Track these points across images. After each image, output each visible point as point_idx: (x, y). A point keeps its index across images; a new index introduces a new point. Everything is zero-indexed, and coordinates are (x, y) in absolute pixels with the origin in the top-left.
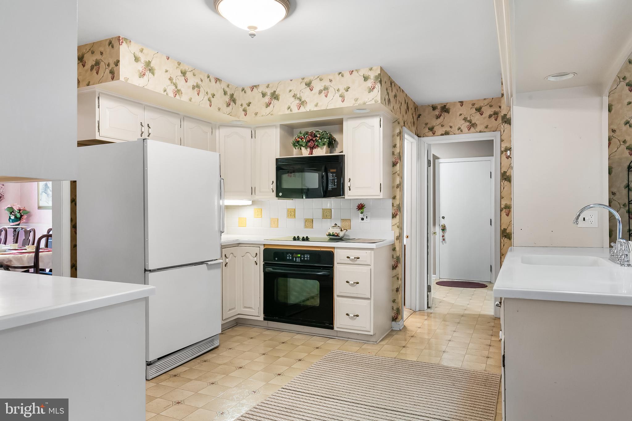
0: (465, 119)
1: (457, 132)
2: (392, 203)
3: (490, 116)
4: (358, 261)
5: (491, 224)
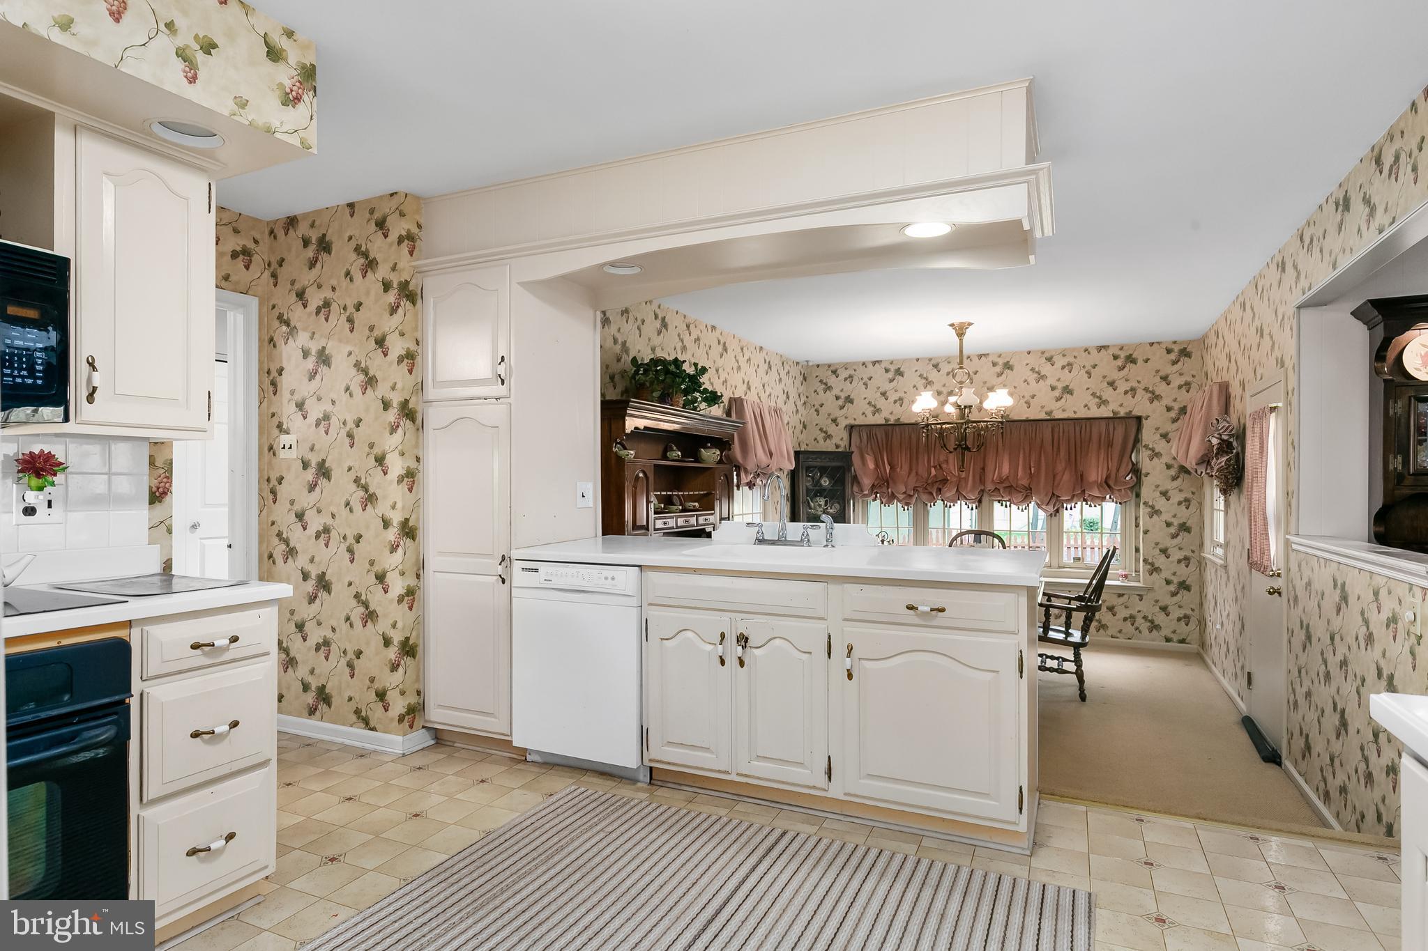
2: (150, 456)
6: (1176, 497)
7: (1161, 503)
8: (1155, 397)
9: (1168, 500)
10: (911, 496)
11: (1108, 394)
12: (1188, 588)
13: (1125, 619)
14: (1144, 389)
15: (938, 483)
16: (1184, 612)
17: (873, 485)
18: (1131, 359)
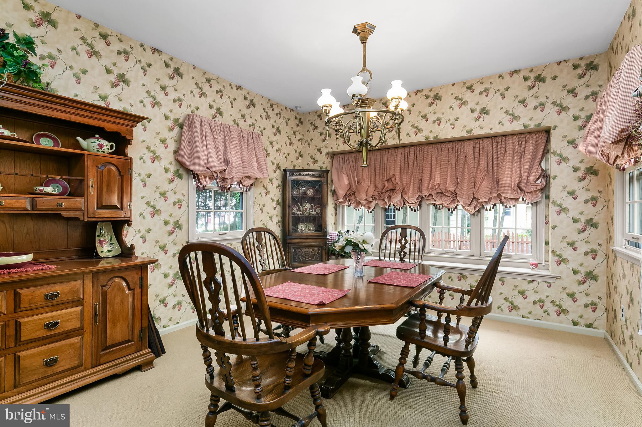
6: (583, 196)
7: (568, 202)
8: (562, 109)
9: (575, 199)
10: (371, 202)
11: (520, 110)
12: (595, 278)
13: (535, 303)
14: (552, 103)
15: (389, 192)
16: (591, 300)
17: (346, 195)
18: (540, 79)
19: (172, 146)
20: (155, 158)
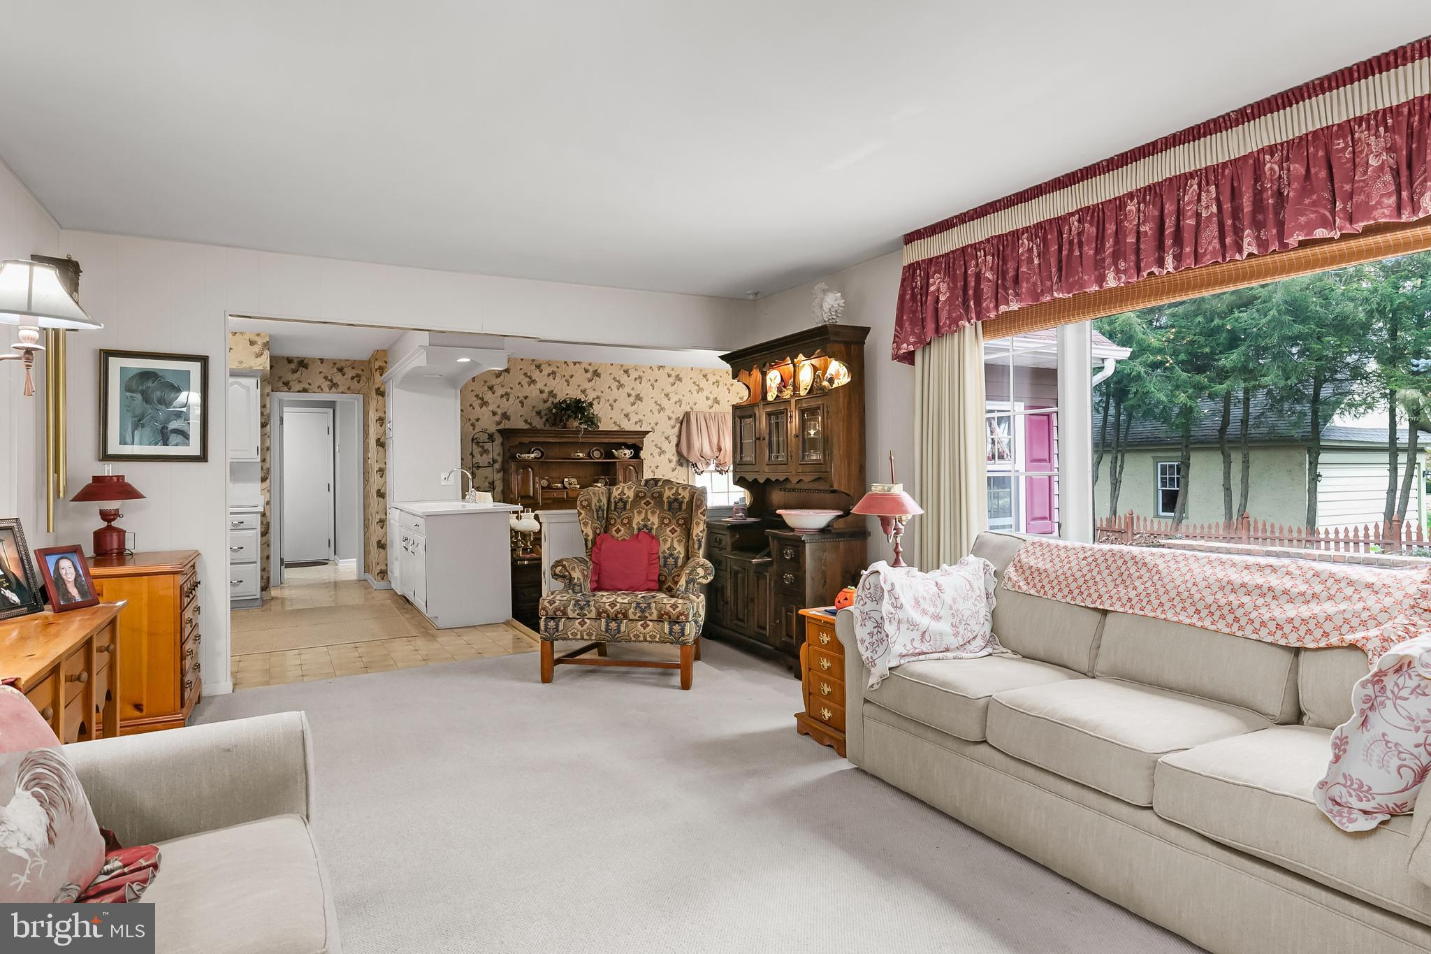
0: (326, 378)
1: (317, 390)
3: (352, 378)
4: (242, 526)
5: (329, 490)
19: (674, 440)
20: (662, 452)
